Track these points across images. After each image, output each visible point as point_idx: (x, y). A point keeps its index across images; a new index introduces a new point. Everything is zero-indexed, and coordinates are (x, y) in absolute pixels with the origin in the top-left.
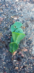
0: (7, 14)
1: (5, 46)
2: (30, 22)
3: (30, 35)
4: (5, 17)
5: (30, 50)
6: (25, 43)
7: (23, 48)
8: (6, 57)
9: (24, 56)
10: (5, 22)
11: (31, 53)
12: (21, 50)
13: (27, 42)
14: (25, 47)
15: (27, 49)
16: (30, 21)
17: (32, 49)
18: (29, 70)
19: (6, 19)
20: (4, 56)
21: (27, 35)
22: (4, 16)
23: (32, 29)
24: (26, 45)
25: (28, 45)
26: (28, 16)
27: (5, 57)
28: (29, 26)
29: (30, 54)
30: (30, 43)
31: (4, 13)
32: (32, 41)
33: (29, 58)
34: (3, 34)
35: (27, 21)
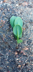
3: (30, 35)
4: (7, 20)
5: (31, 49)
6: (26, 42)
7: (24, 47)
9: (25, 54)
10: (7, 25)
11: (31, 51)
13: (28, 42)
14: (26, 46)
15: (28, 47)
18: (30, 67)
24: (27, 44)
25: (29, 44)
27: (8, 57)
31: (6, 16)
34: (6, 35)
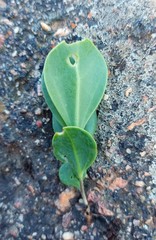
0: (24, 12)
1: (19, 165)
2: (129, 43)
8: (28, 217)
12: (97, 185)
16: (132, 37)
17: (150, 178)
19: (18, 40)
20: (17, 212)
21: (121, 109)
22: (10, 23)
23: (145, 77)
26: (122, 15)
28: (129, 63)
29: (139, 204)
30: (139, 149)
32: (144, 137)
33: (136, 222)
35: (116, 38)
